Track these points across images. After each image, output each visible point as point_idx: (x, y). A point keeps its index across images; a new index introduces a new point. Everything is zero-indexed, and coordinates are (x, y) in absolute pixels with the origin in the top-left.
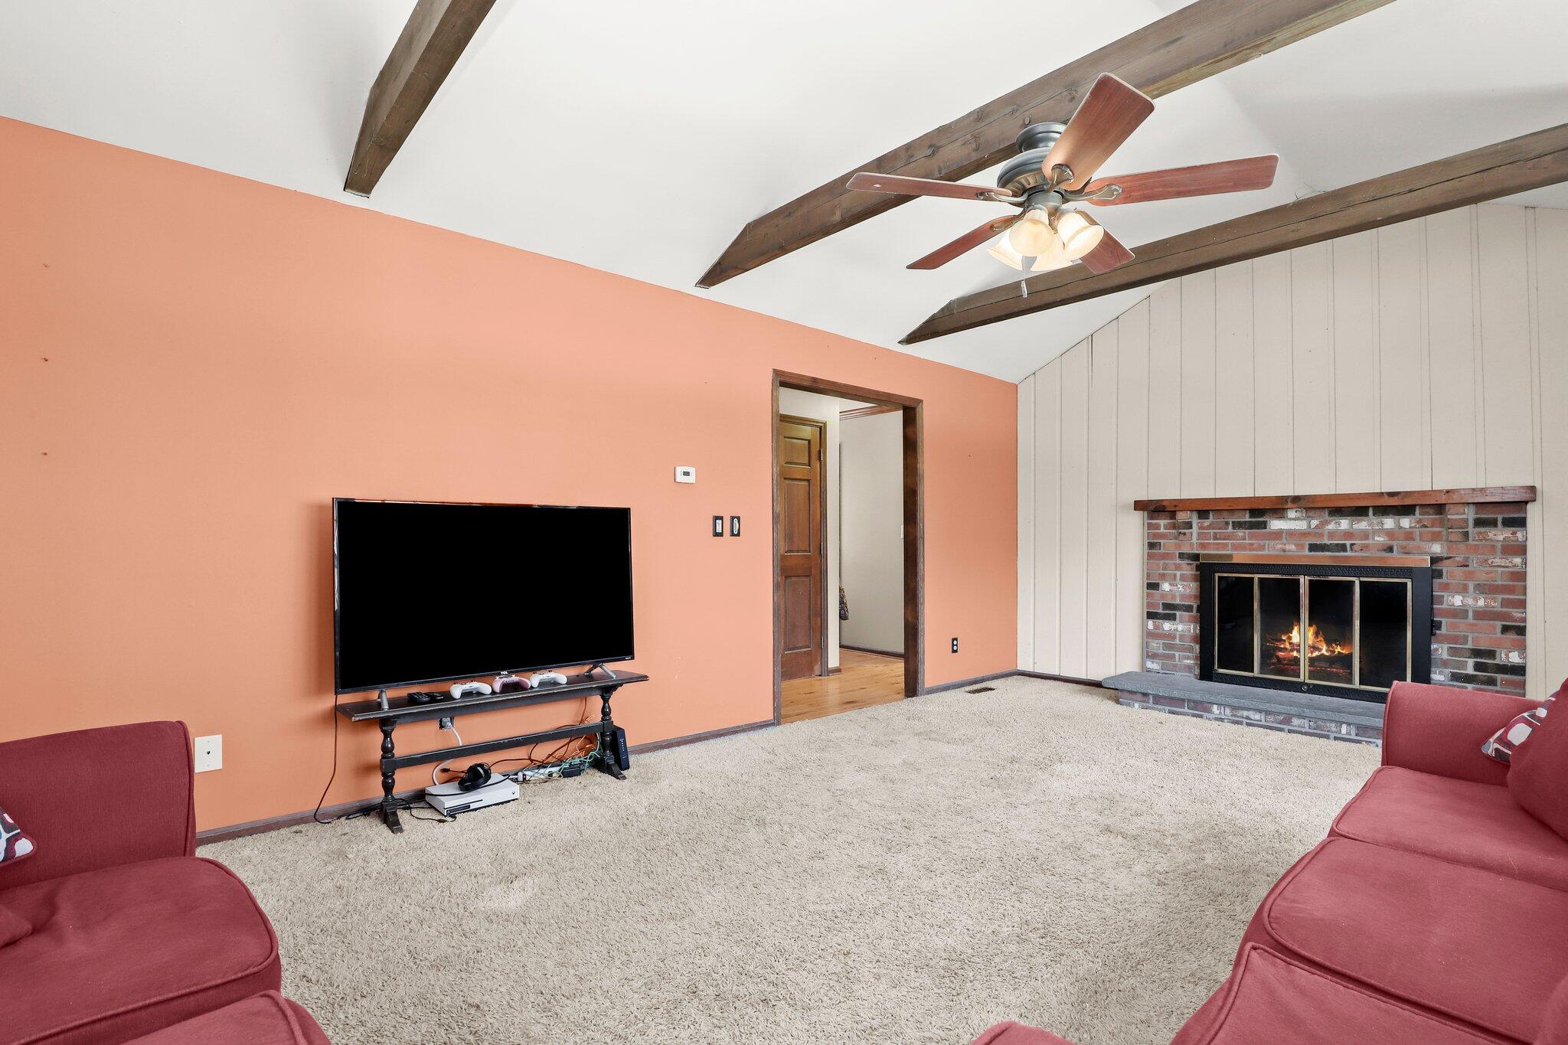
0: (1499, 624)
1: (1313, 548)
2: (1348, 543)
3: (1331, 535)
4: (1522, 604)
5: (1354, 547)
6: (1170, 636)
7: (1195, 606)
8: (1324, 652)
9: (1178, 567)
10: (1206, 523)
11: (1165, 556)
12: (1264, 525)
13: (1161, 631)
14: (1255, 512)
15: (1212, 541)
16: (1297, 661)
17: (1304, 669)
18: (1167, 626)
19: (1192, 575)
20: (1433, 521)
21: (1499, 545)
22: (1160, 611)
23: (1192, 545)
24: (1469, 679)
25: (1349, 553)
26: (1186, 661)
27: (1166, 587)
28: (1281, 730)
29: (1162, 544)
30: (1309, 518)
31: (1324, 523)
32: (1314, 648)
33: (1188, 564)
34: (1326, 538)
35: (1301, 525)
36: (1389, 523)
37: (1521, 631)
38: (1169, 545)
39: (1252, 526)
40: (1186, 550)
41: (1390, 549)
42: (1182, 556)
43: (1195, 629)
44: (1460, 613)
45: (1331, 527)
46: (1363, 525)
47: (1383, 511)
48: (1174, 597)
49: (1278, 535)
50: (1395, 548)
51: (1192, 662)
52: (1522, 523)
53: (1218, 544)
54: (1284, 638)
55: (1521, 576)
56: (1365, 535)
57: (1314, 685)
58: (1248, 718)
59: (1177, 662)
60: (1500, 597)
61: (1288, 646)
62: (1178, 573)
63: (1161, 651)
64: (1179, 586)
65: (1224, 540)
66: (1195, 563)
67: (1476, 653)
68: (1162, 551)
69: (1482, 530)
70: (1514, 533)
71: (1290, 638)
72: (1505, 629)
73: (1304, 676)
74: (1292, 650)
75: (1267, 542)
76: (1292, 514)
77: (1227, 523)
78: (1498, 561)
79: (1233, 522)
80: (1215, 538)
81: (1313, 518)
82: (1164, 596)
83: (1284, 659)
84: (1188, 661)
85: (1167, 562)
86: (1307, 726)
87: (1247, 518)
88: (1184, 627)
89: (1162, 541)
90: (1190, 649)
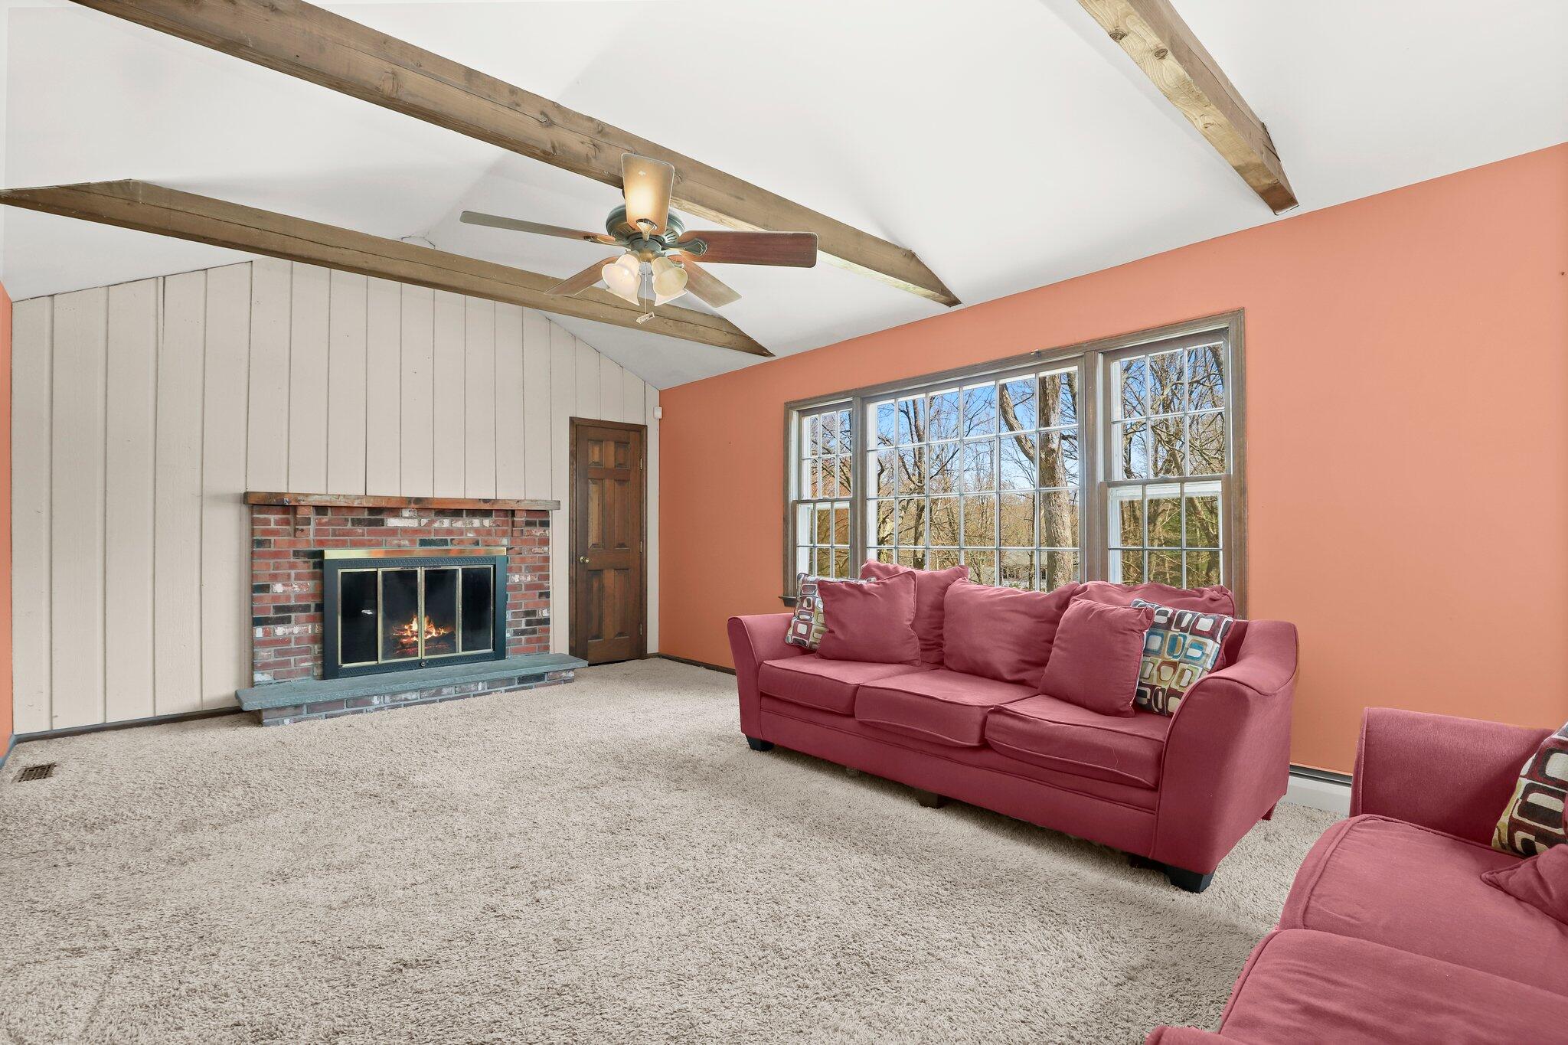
0: (537, 592)
1: (423, 543)
2: (449, 538)
3: (437, 532)
4: (547, 577)
5: (453, 542)
6: (285, 641)
7: (313, 606)
8: (434, 634)
9: (292, 566)
10: (325, 519)
11: (277, 555)
12: (381, 522)
13: (272, 637)
14: (373, 510)
15: (330, 538)
16: (416, 643)
17: (421, 648)
18: (280, 630)
19: (309, 573)
20: (503, 522)
21: (537, 539)
22: (271, 615)
23: (308, 542)
24: (523, 632)
25: (449, 547)
26: (303, 664)
27: (278, 588)
28: (434, 701)
29: (272, 542)
30: (420, 517)
31: (431, 522)
32: (428, 633)
33: (305, 562)
34: (433, 534)
35: (413, 523)
36: (476, 522)
37: (547, 595)
38: (281, 542)
39: (370, 523)
40: (302, 547)
41: (477, 543)
42: (296, 554)
43: (313, 629)
44: (516, 587)
45: (437, 525)
46: (459, 524)
47: (474, 513)
48: (288, 598)
49: (394, 531)
50: (480, 542)
51: (310, 664)
52: (545, 524)
53: (337, 540)
54: (406, 627)
55: (546, 559)
56: (461, 532)
57: (430, 660)
58: (406, 700)
59: (293, 668)
60: (538, 573)
61: (409, 634)
62: (293, 572)
63: (272, 659)
64: (294, 586)
65: (343, 536)
66: (312, 561)
67: (527, 614)
68: (273, 549)
69: (529, 528)
70: (545, 531)
71: (411, 627)
72: (541, 595)
73: (421, 655)
74: (412, 637)
75: (384, 538)
76: (406, 513)
77: (347, 520)
78: (537, 550)
79: (352, 519)
80: (334, 535)
81: (422, 517)
82: (276, 597)
83: (407, 644)
84: (306, 664)
85: (279, 560)
86: (453, 692)
87: (366, 515)
88: (300, 629)
89: (272, 539)
90: (307, 651)
